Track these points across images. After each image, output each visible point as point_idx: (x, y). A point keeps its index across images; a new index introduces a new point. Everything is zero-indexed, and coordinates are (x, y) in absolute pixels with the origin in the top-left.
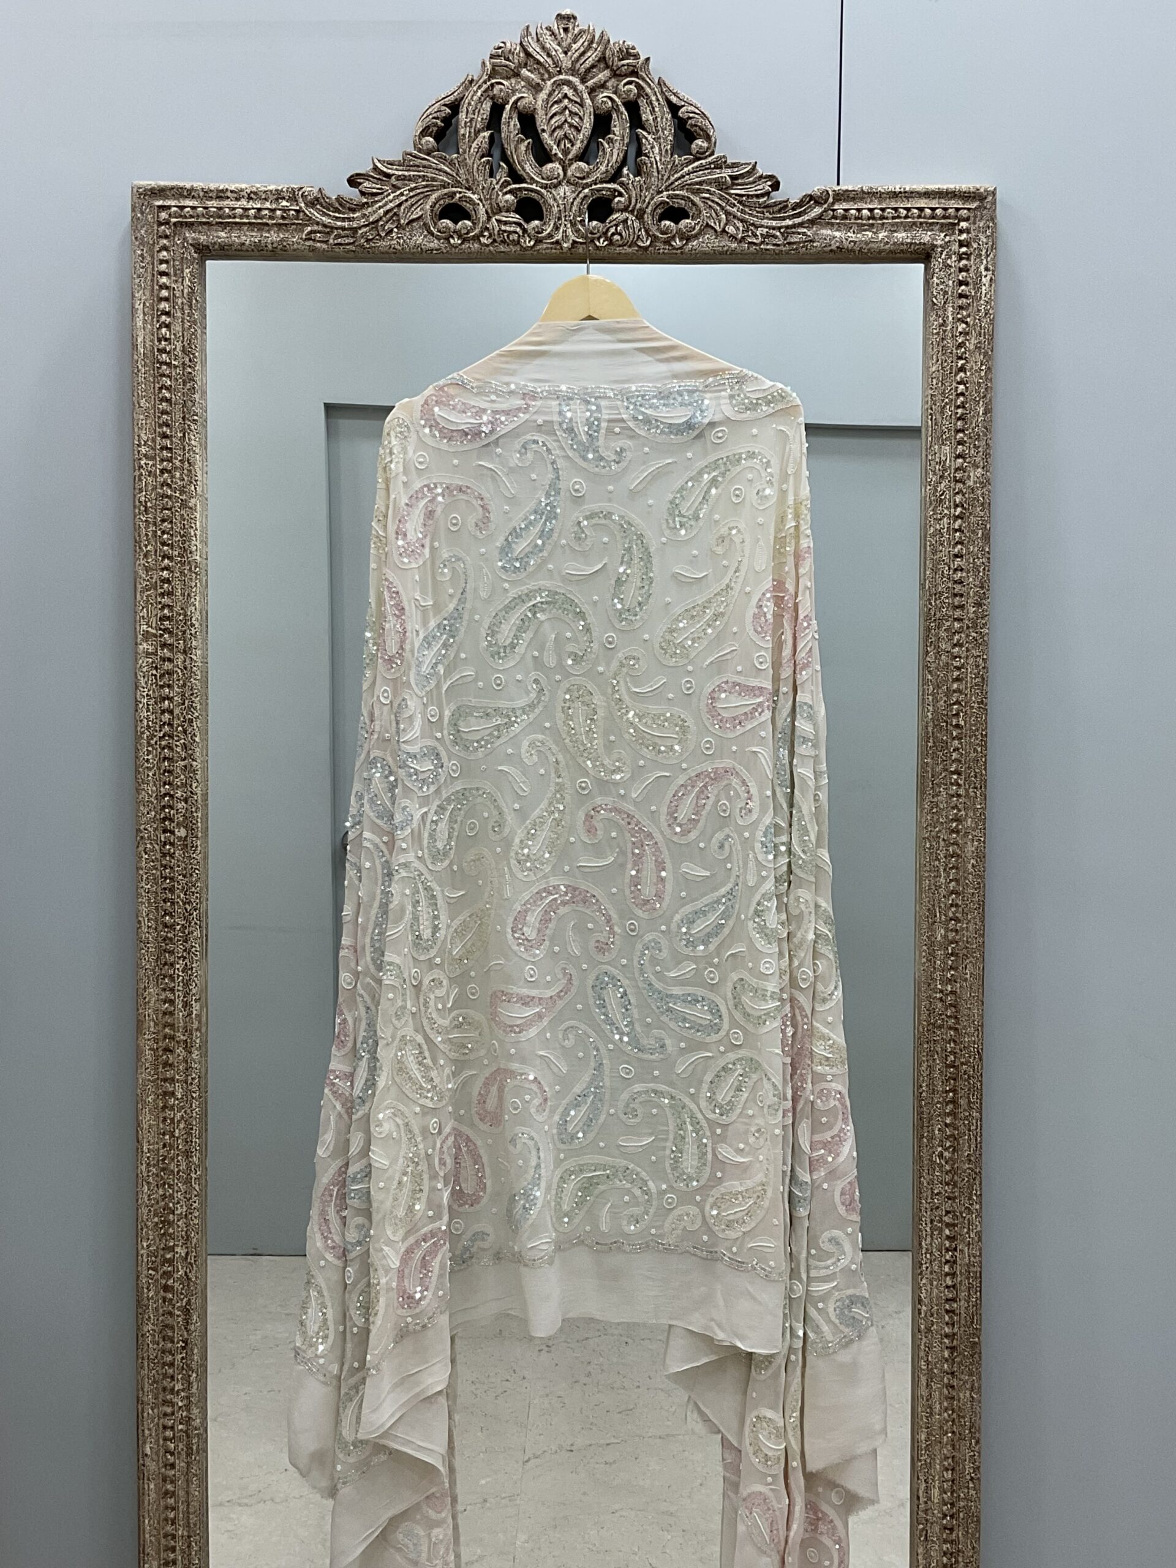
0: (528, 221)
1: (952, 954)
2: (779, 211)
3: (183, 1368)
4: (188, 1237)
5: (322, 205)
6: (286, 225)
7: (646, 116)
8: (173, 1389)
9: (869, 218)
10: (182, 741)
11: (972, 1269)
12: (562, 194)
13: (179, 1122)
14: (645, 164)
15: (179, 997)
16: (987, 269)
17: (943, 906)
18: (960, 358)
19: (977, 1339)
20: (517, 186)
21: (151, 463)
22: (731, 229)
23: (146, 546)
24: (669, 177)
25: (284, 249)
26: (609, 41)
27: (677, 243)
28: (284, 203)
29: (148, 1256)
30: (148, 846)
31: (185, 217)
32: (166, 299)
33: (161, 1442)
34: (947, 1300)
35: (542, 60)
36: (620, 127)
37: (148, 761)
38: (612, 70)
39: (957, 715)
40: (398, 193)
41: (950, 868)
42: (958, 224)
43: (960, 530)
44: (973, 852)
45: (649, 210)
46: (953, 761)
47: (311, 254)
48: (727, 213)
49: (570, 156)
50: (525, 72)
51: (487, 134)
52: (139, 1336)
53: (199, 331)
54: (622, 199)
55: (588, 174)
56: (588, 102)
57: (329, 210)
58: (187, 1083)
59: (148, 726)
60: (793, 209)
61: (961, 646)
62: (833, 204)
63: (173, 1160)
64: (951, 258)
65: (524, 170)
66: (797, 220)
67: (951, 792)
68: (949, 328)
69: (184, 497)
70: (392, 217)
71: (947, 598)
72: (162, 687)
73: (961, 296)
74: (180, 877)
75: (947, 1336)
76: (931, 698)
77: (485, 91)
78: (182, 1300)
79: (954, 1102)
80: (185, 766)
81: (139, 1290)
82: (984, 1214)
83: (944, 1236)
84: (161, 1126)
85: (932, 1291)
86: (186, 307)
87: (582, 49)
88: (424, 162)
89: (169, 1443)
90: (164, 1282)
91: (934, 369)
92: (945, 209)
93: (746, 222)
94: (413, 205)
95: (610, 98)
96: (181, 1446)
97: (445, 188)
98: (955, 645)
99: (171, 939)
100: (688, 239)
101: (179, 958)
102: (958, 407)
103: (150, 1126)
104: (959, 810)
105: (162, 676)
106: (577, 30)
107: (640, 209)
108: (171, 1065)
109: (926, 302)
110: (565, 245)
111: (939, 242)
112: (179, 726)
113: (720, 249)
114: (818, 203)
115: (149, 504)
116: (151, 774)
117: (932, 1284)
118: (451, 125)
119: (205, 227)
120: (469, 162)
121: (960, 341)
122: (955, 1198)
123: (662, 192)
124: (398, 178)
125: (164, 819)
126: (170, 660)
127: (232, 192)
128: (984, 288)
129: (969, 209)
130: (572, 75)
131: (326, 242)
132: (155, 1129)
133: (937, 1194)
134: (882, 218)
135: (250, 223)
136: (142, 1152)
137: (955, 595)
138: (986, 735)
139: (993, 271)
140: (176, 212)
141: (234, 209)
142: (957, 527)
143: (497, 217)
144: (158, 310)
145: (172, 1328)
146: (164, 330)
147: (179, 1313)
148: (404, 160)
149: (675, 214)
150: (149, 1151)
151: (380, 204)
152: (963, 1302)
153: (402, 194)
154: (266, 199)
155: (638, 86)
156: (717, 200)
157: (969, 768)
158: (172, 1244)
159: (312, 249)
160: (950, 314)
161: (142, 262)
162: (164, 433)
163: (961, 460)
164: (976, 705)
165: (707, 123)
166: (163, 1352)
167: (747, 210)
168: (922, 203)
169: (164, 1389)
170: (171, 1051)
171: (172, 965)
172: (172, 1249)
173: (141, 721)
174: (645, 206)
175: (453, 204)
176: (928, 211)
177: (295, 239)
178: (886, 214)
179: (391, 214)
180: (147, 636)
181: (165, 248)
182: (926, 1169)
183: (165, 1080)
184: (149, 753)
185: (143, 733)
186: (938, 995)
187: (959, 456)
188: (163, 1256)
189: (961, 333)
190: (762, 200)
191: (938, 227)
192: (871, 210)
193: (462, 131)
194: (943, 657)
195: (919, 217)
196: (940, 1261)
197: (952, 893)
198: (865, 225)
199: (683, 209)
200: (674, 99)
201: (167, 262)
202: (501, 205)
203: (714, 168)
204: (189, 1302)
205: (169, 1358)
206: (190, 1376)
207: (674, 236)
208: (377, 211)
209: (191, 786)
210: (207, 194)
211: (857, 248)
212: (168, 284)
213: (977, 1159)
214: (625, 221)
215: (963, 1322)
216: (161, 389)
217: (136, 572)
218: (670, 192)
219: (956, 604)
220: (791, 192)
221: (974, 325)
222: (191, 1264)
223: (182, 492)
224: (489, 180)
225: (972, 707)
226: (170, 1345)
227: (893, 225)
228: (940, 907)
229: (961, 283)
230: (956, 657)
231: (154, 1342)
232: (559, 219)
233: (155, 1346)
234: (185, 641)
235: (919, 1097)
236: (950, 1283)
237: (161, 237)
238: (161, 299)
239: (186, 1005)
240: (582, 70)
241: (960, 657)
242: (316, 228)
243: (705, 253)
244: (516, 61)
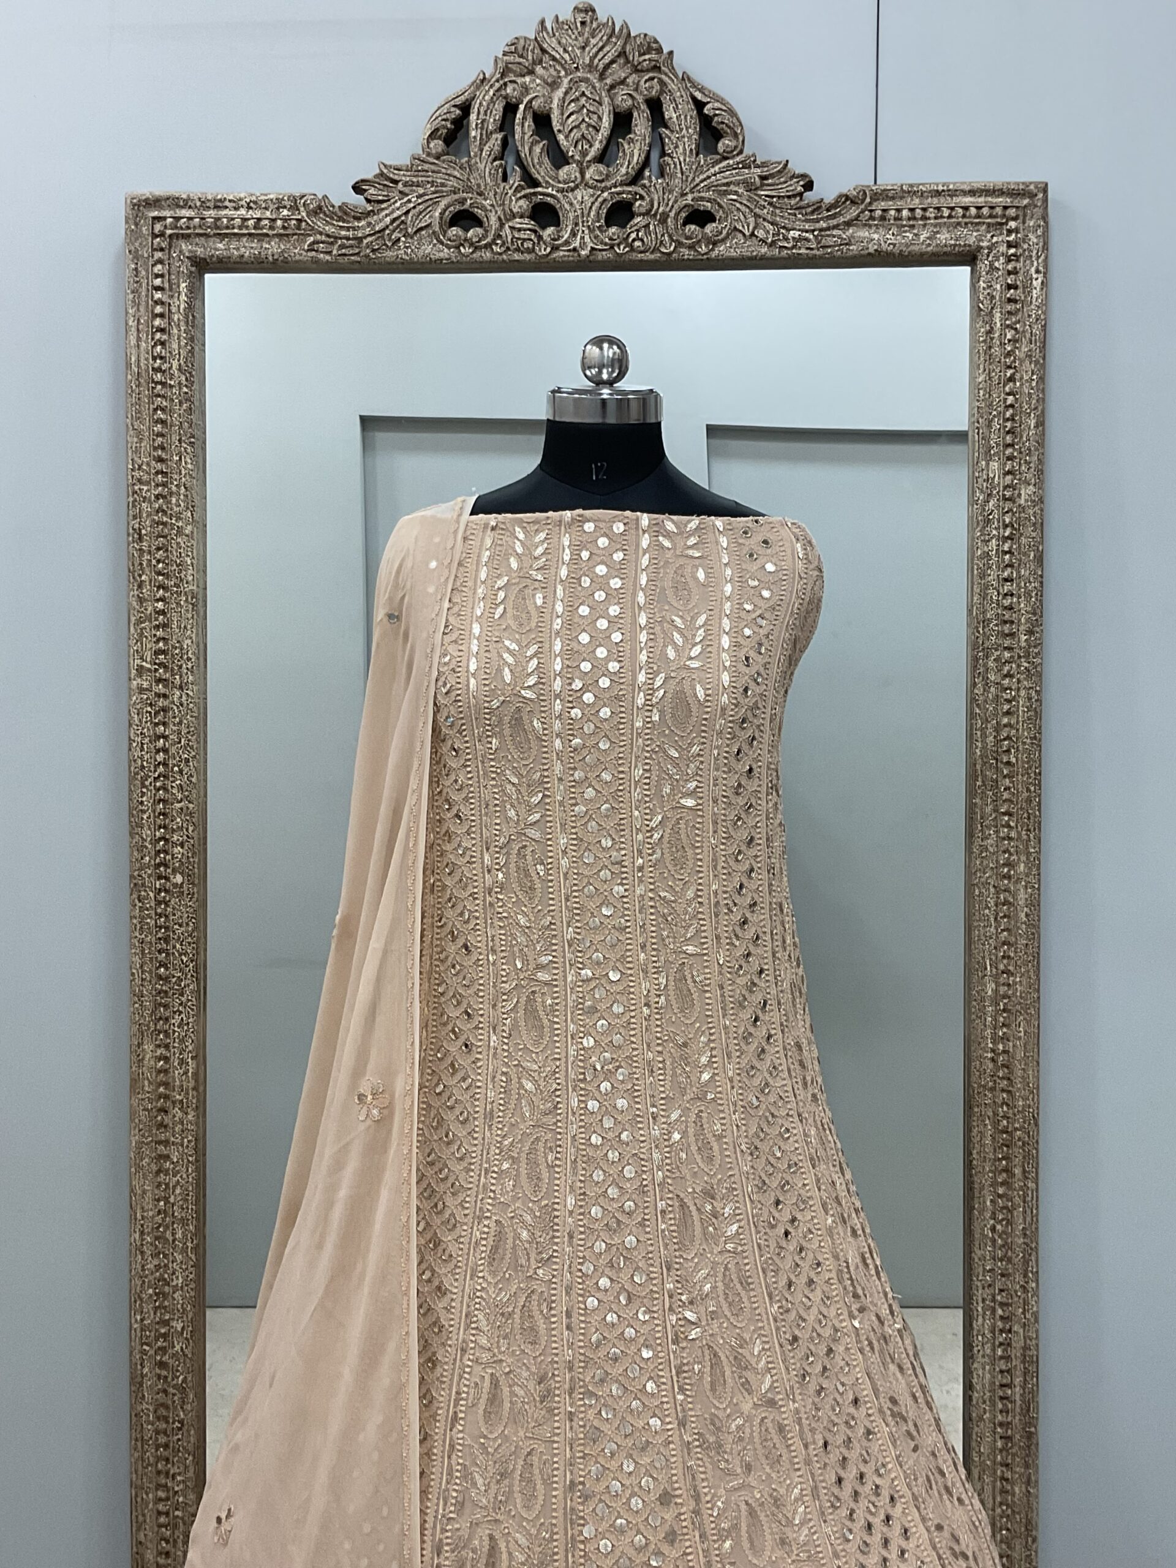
0: (544, 228)
1: (1004, 1010)
2: (812, 213)
3: (179, 1450)
4: (184, 1310)
5: (325, 214)
6: (287, 235)
7: (670, 113)
8: (167, 1473)
9: (909, 219)
10: (178, 782)
11: (1028, 1352)
12: (580, 198)
13: (174, 1187)
14: (669, 164)
15: (174, 1054)
16: (1038, 271)
17: (993, 958)
18: (1009, 367)
19: (1033, 1429)
20: (532, 191)
21: (145, 488)
22: (761, 233)
23: (140, 576)
24: (694, 179)
25: (285, 261)
26: (629, 34)
27: (703, 249)
28: (285, 212)
29: (142, 1330)
30: (143, 893)
31: (181, 228)
32: (162, 315)
33: (156, 1529)
34: (1002, 1386)
35: (558, 56)
36: (641, 125)
37: (142, 803)
38: (633, 65)
39: (1008, 751)
40: (406, 199)
41: (1005, 916)
42: (1007, 224)
43: (1010, 552)
44: (1026, 899)
45: (674, 212)
46: (1004, 801)
47: (314, 266)
48: (756, 216)
49: (588, 158)
50: (539, 70)
51: (500, 136)
52: (136, 1416)
53: (197, 348)
54: (644, 204)
55: (608, 176)
56: (606, 100)
57: (332, 218)
58: (182, 1145)
59: (143, 767)
60: (828, 210)
61: (1009, 675)
62: (870, 204)
63: (167, 1227)
64: (998, 260)
65: (539, 173)
66: (834, 222)
67: (1001, 835)
68: (996, 335)
69: (180, 524)
70: (398, 226)
71: (997, 625)
72: (157, 724)
73: (1010, 300)
74: (176, 927)
75: (1001, 1425)
76: (979, 733)
77: (498, 90)
78: (178, 1377)
79: (1006, 1170)
80: (181, 809)
81: (132, 1366)
82: (1041, 1292)
83: (998, 1317)
84: (156, 1192)
85: (983, 1376)
86: (182, 323)
87: (601, 44)
88: (433, 167)
89: (164, 1530)
90: (158, 1358)
91: (980, 380)
92: (992, 208)
93: (777, 225)
94: (421, 213)
95: (630, 95)
96: (177, 1533)
97: (455, 193)
98: (1006, 676)
99: (166, 992)
100: (715, 244)
101: (175, 1012)
102: (1008, 420)
103: (144, 1192)
104: (1011, 854)
105: (157, 713)
106: (595, 25)
107: (663, 213)
108: (166, 1127)
109: (972, 307)
110: (583, 253)
111: (985, 244)
112: (174, 765)
113: (749, 254)
114: (853, 202)
115: (143, 532)
116: (145, 817)
117: (984, 1369)
118: (462, 126)
119: (202, 239)
120: (481, 166)
121: (1009, 349)
122: (1009, 1275)
123: (686, 194)
124: (405, 185)
125: (158, 866)
126: (165, 696)
127: (230, 201)
128: (1034, 291)
129: (1017, 207)
130: (590, 72)
131: (330, 253)
132: (149, 1194)
133: (990, 1271)
134: (924, 218)
135: (250, 235)
136: (136, 1219)
137: (1005, 622)
138: (1040, 774)
139: (1045, 274)
140: (171, 223)
141: (233, 219)
142: (1006, 548)
143: (510, 224)
144: (153, 327)
145: (167, 1408)
146: (159, 348)
147: (174, 1391)
148: (412, 165)
149: (700, 217)
150: (143, 1218)
151: (387, 212)
152: (1017, 1389)
153: (409, 201)
154: (266, 208)
155: (661, 82)
156: (745, 202)
157: (1022, 809)
158: (167, 1317)
159: (315, 261)
160: (998, 321)
161: (136, 276)
162: (159, 457)
163: (1009, 478)
164: (1029, 741)
165: (735, 120)
166: (157, 1432)
167: (778, 211)
168: (967, 200)
169: (159, 1473)
170: (166, 1112)
171: (167, 1019)
172: (166, 1323)
173: (135, 761)
174: (668, 209)
175: (466, 211)
176: (973, 211)
177: (298, 251)
178: (928, 214)
179: (398, 222)
180: (140, 670)
181: (160, 261)
182: (977, 1243)
183: (160, 1142)
184: (143, 794)
185: (137, 774)
186: (989, 1055)
187: (1009, 473)
188: (157, 1330)
189: (1009, 341)
190: (793, 202)
191: (984, 227)
192: (912, 210)
193: (473, 133)
194: (992, 689)
195: (964, 216)
196: (994, 1343)
197: (1004, 943)
198: (905, 226)
199: (709, 212)
200: (699, 96)
201: (162, 276)
202: (515, 210)
203: (743, 168)
204: (185, 1380)
205: (162, 1439)
206: (186, 1459)
207: (699, 241)
208: (382, 220)
209: (187, 830)
210: (204, 204)
211: (896, 251)
212: (164, 300)
213: (1031, 1234)
214: (647, 226)
215: (1018, 1410)
216: (155, 410)
217: (129, 604)
218: (696, 195)
219: (1007, 632)
220: (826, 190)
221: (1024, 331)
222: (186, 1339)
223: (178, 519)
224: (503, 185)
225: (1024, 743)
226: (164, 1426)
227: (935, 226)
228: (991, 959)
229: (1009, 287)
230: (1006, 689)
231: (149, 1423)
232: (577, 224)
233: (150, 1427)
234: (181, 677)
235: (968, 1165)
236: (1004, 1368)
237: (156, 250)
238: (157, 315)
239: (182, 1062)
240: (601, 66)
241: (1011, 689)
242: (319, 237)
243: (733, 259)
244: (530, 58)
